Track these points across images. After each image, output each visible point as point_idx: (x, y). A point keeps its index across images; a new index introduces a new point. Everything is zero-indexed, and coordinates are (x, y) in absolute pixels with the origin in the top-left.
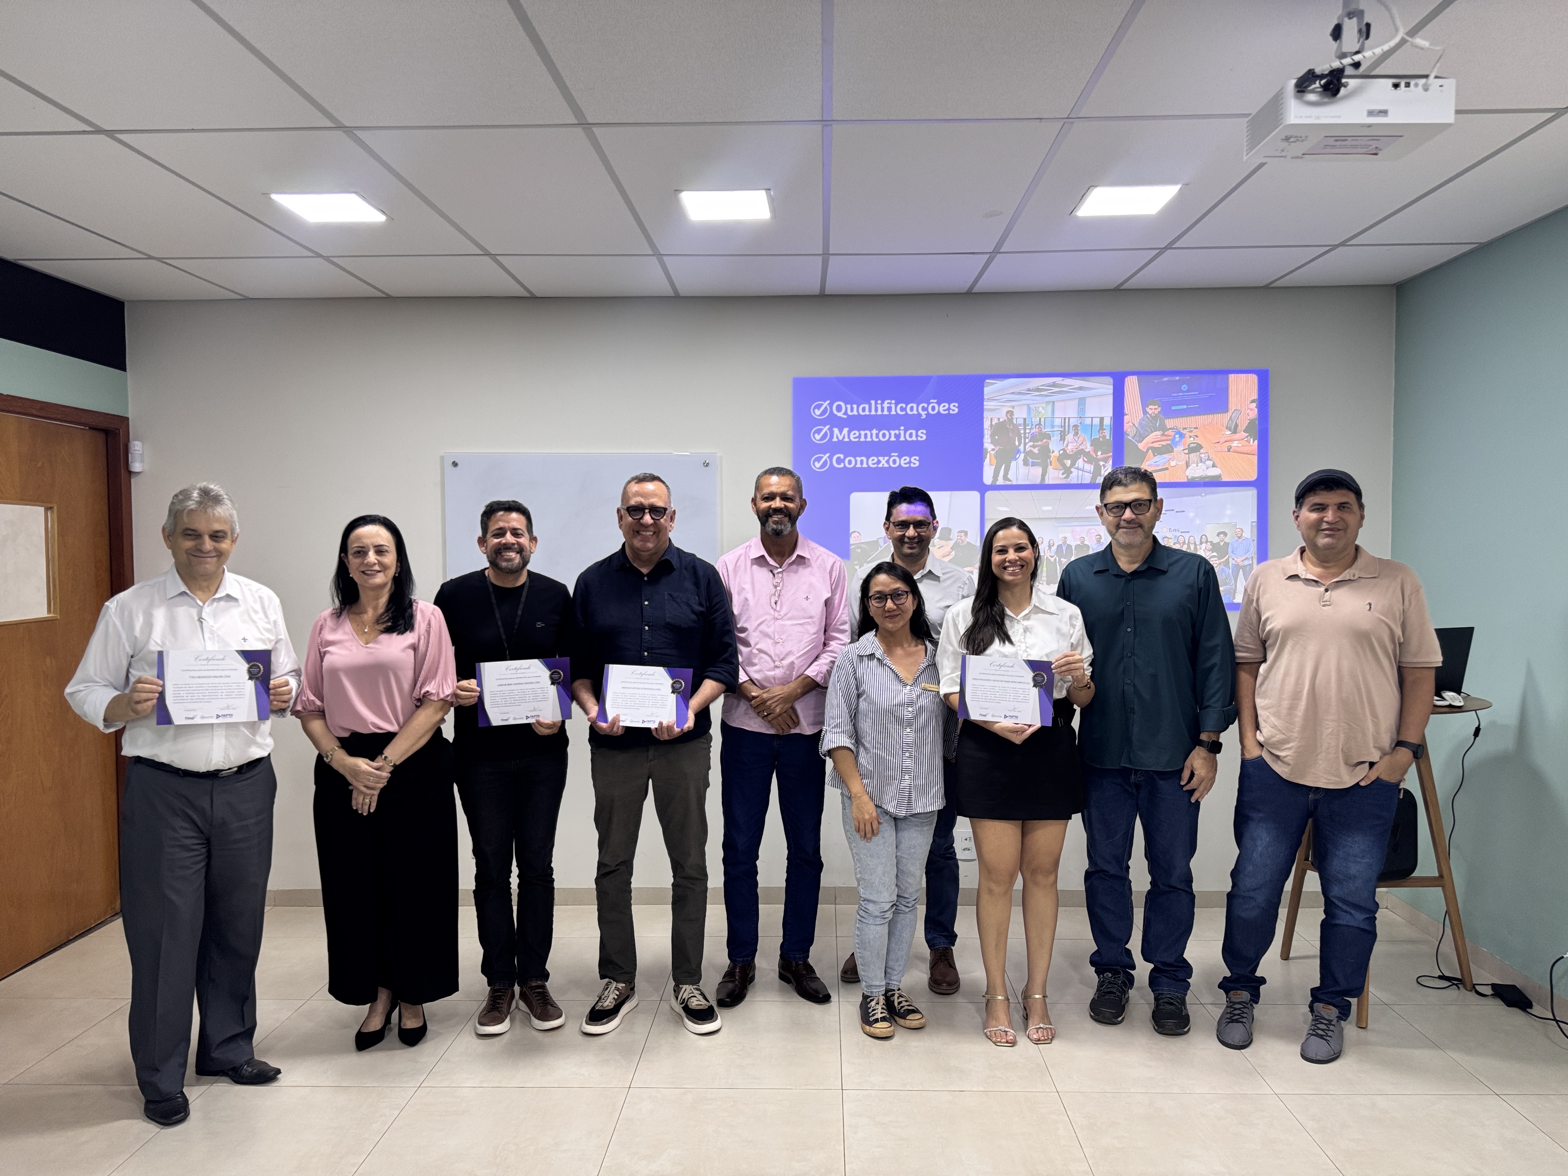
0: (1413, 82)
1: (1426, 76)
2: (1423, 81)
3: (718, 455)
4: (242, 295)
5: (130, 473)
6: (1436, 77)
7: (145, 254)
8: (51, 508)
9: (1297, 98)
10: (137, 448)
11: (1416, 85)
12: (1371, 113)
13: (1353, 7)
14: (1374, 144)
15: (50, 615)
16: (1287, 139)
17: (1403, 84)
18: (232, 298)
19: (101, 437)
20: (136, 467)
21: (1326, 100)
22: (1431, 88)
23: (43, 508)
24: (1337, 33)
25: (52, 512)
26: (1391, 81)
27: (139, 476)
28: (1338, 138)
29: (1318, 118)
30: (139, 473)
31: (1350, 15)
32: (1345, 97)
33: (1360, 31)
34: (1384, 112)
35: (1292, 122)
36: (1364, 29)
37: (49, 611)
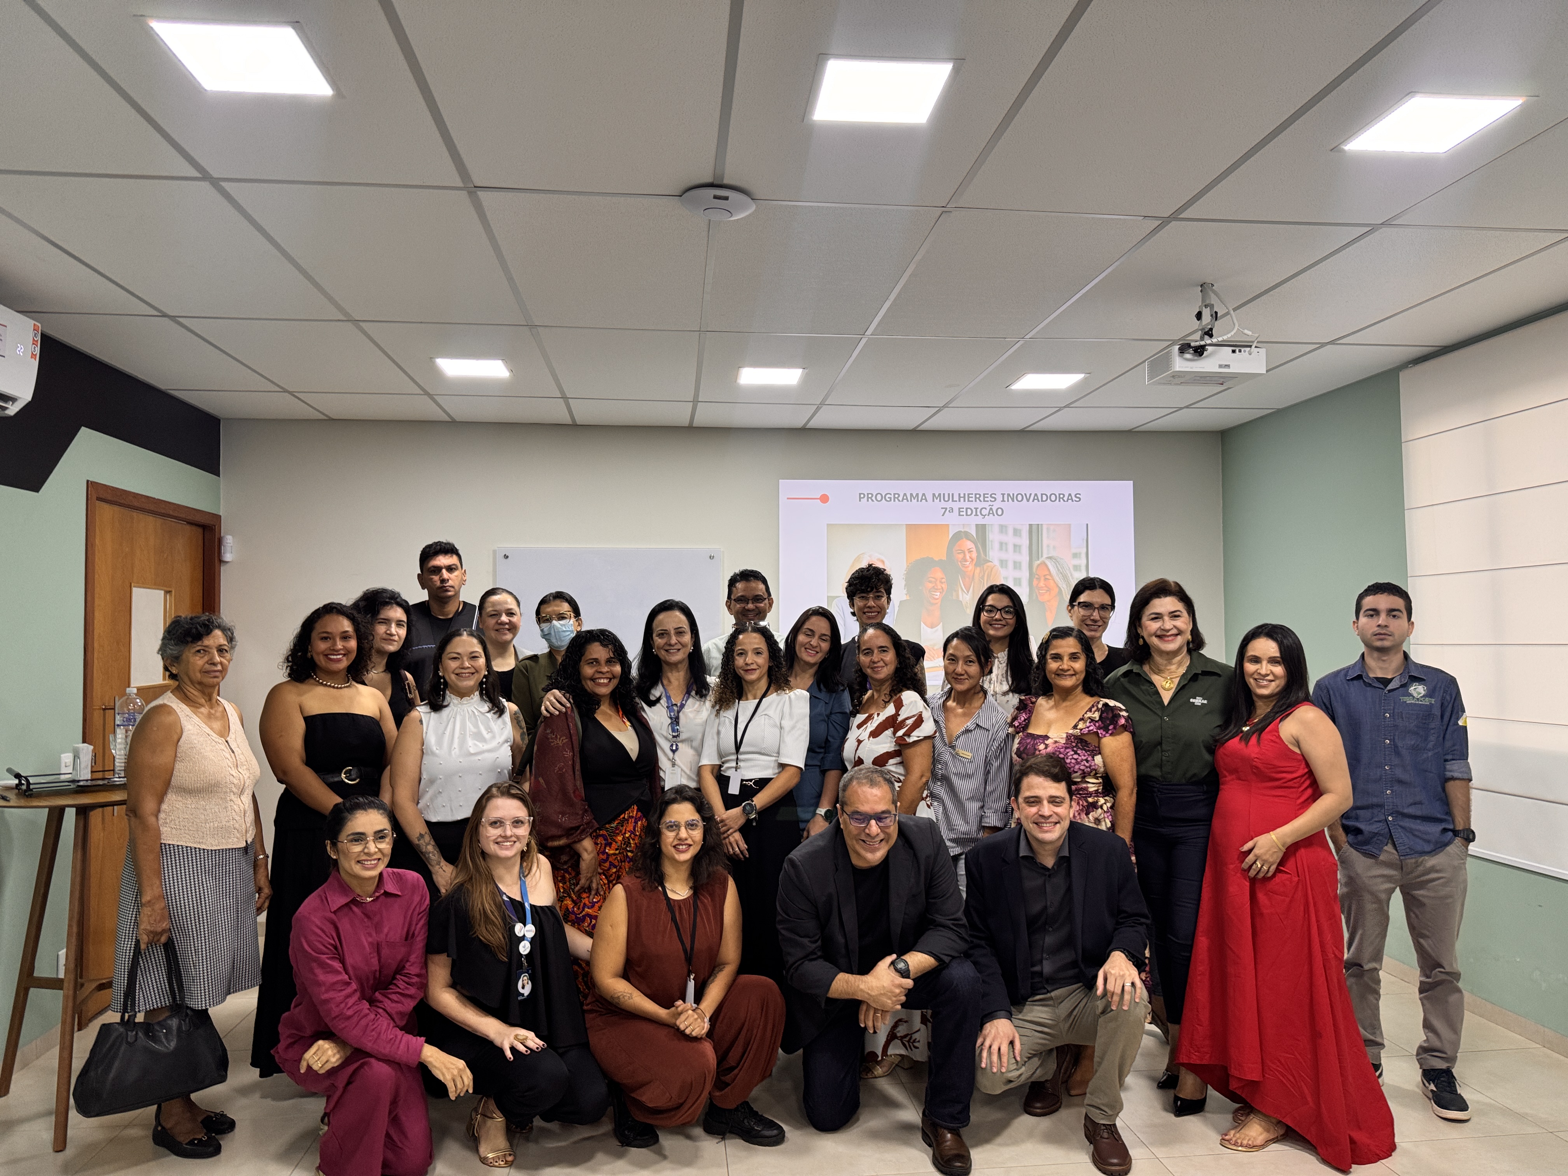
0: (1243, 350)
1: (1250, 346)
2: (1249, 349)
3: (722, 550)
4: (326, 416)
5: (221, 561)
6: (1256, 347)
7: (282, 388)
8: (170, 592)
9: (1179, 356)
10: (228, 541)
11: (1245, 351)
12: (1220, 366)
13: (1207, 302)
14: (1222, 380)
15: (165, 682)
16: (1173, 377)
17: (1237, 351)
18: (320, 418)
19: (200, 530)
20: (228, 556)
21: (1196, 358)
22: (1253, 354)
23: (162, 592)
24: (1199, 316)
25: (171, 595)
26: (1231, 349)
27: (228, 565)
28: (1201, 377)
29: (1192, 368)
30: (227, 562)
31: (1206, 306)
32: (1206, 357)
33: (1212, 316)
34: (1228, 366)
35: (1177, 369)
36: (1214, 315)
37: (164, 679)
